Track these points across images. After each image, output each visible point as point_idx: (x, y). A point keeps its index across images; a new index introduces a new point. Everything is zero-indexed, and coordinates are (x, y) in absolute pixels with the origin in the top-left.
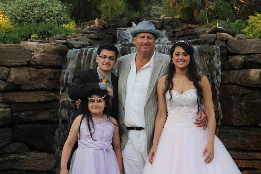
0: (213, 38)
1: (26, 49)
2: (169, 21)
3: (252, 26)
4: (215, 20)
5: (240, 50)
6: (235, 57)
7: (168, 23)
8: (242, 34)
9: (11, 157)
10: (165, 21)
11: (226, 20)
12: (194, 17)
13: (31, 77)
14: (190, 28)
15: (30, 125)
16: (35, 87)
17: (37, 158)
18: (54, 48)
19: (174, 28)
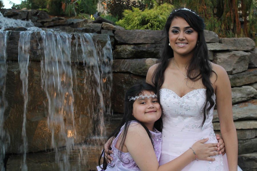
0: (99, 27)
2: (35, 12)
5: (129, 39)
6: (123, 47)
7: (33, 14)
10: (30, 13)
12: (63, 10)
14: (59, 19)
19: (41, 19)
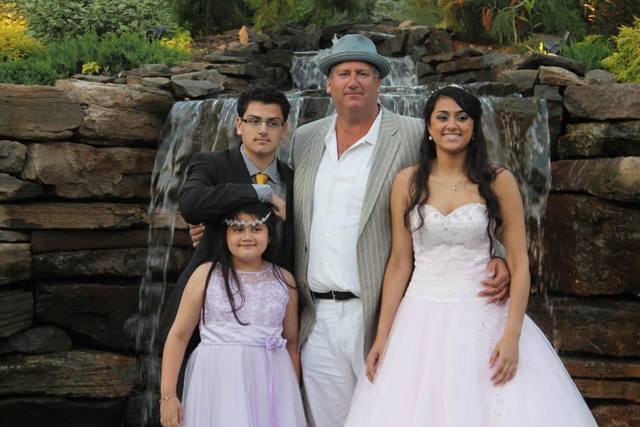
0: (530, 78)
1: (71, 98)
2: (422, 35)
3: (627, 52)
4: (534, 34)
5: (597, 109)
6: (585, 128)
7: (418, 39)
8: (601, 71)
9: (30, 364)
10: (411, 36)
11: (562, 36)
12: (484, 27)
13: (81, 168)
14: (473, 54)
15: (76, 286)
16: (91, 192)
17: (93, 367)
18: (140, 97)
19: (434, 53)
